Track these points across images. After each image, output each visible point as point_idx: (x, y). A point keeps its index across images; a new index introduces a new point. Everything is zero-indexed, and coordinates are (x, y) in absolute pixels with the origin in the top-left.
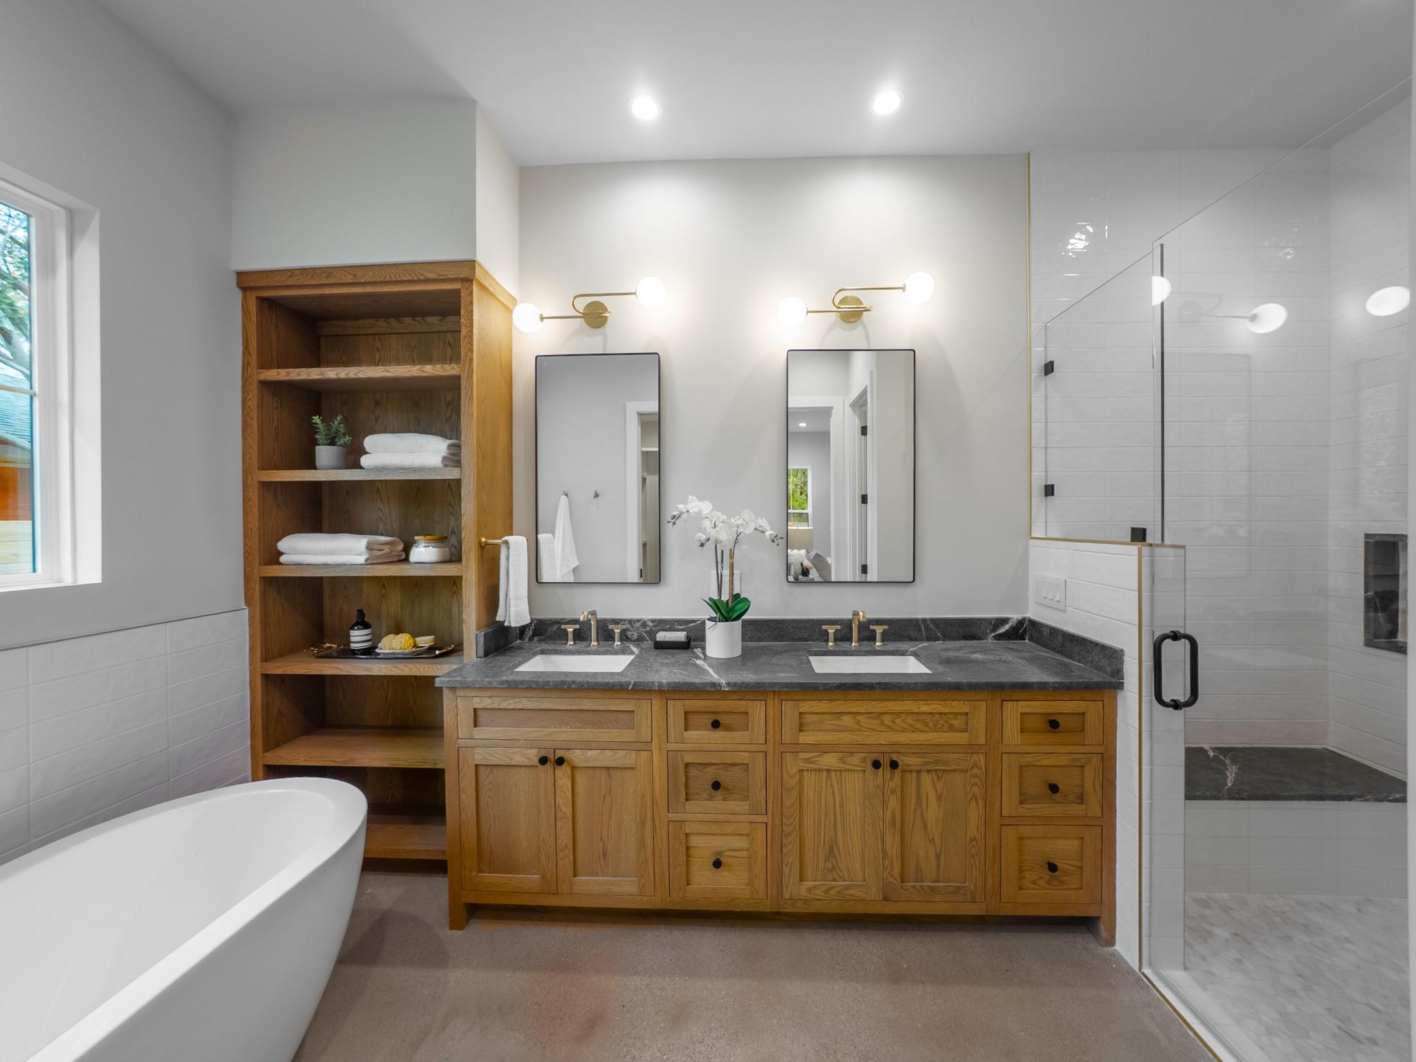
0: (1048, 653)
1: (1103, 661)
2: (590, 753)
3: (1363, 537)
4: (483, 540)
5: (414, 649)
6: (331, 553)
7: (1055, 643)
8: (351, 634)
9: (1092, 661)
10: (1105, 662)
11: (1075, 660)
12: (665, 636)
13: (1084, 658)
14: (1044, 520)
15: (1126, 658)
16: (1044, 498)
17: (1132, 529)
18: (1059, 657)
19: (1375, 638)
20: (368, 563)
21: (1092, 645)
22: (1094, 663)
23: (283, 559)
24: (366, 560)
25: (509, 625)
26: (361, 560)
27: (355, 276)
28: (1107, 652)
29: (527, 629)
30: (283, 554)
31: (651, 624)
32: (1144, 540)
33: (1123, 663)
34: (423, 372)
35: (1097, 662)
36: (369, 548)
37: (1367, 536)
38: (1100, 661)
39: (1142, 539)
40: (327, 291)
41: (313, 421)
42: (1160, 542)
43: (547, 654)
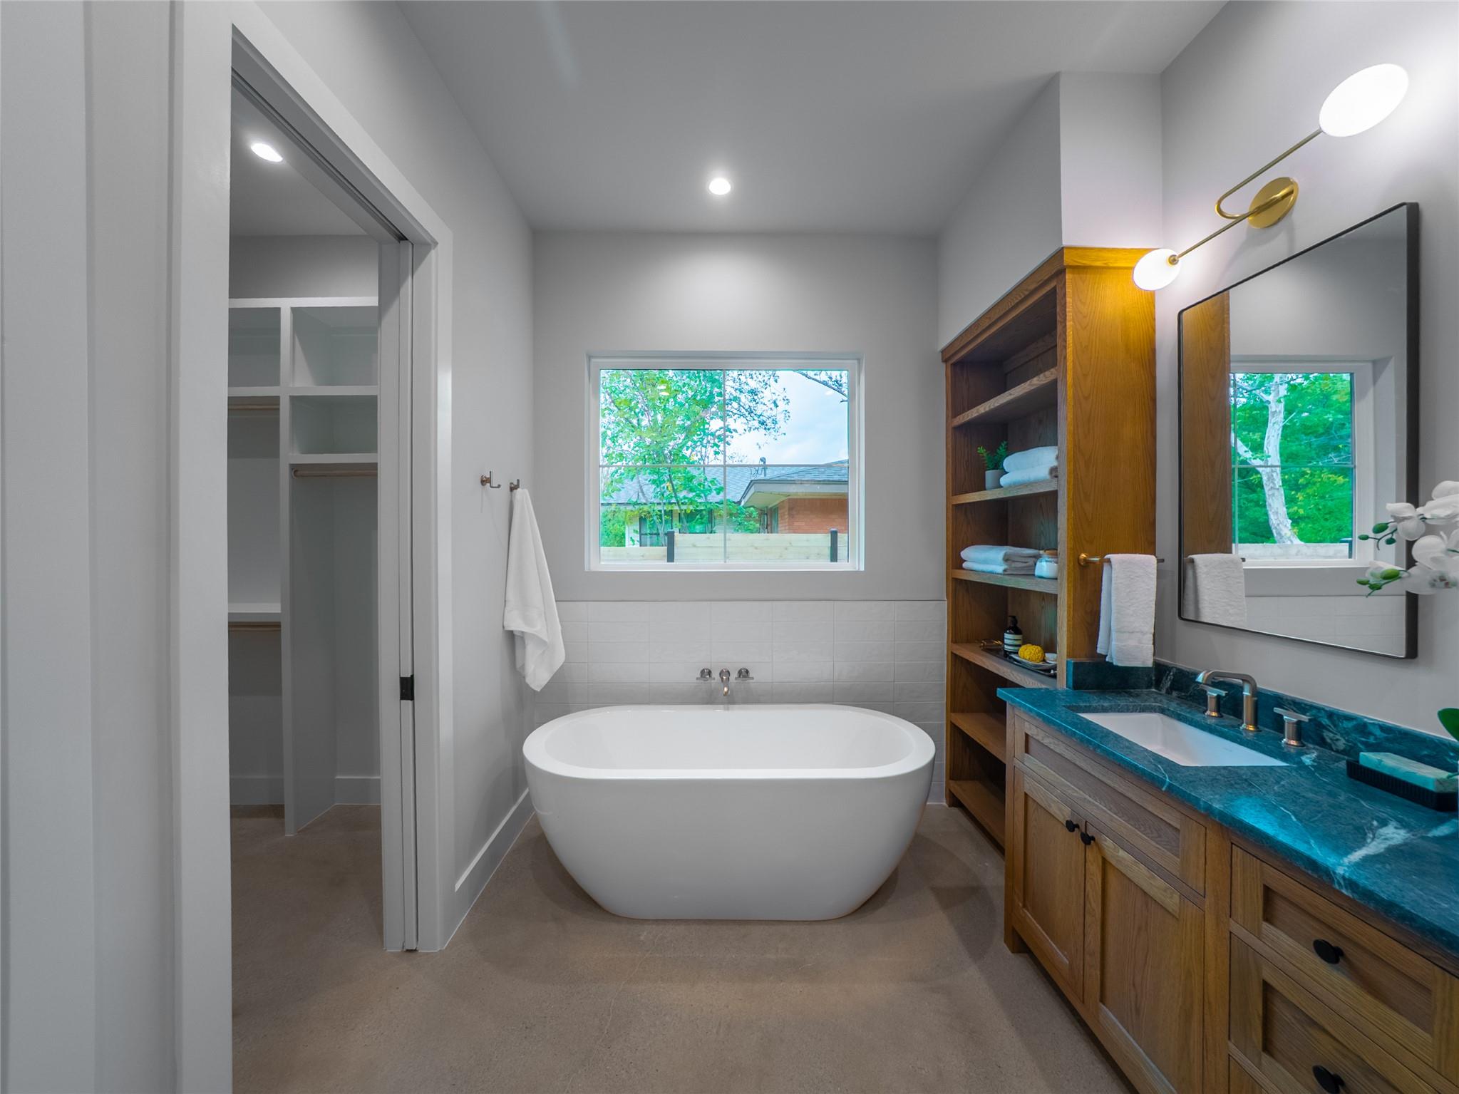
2: (1122, 853)
4: (1083, 555)
5: (1041, 663)
6: (985, 562)
8: (1005, 637)
12: (1380, 761)
20: (1006, 573)
23: (965, 565)
24: (1005, 570)
25: (1110, 661)
26: (999, 569)
27: (990, 318)
29: (1164, 678)
30: (965, 561)
31: (1378, 732)
34: (1032, 385)
36: (1007, 559)
40: (979, 340)
41: (979, 451)
43: (1168, 715)
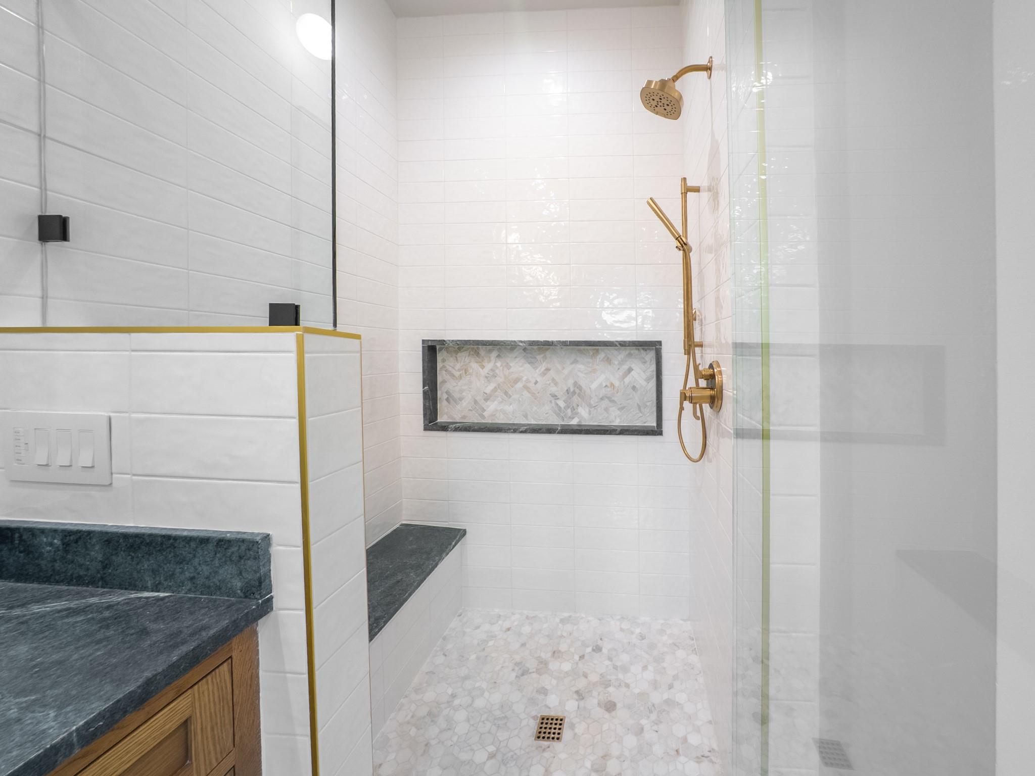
0: (58, 596)
1: (221, 571)
3: (421, 342)
7: (81, 566)
9: (192, 579)
10: (227, 572)
11: (145, 589)
13: (172, 576)
14: (39, 293)
15: (276, 550)
16: (37, 244)
17: (270, 304)
18: (97, 598)
19: (430, 423)
21: (193, 545)
22: (200, 581)
28: (234, 549)
32: (297, 323)
33: (269, 561)
35: (208, 578)
37: (423, 341)
38: (216, 573)
39: (294, 323)
42: (331, 328)
